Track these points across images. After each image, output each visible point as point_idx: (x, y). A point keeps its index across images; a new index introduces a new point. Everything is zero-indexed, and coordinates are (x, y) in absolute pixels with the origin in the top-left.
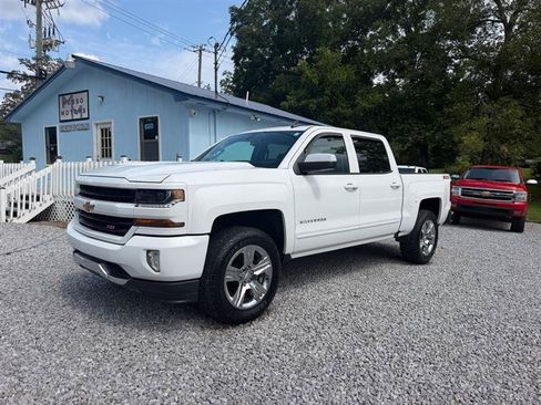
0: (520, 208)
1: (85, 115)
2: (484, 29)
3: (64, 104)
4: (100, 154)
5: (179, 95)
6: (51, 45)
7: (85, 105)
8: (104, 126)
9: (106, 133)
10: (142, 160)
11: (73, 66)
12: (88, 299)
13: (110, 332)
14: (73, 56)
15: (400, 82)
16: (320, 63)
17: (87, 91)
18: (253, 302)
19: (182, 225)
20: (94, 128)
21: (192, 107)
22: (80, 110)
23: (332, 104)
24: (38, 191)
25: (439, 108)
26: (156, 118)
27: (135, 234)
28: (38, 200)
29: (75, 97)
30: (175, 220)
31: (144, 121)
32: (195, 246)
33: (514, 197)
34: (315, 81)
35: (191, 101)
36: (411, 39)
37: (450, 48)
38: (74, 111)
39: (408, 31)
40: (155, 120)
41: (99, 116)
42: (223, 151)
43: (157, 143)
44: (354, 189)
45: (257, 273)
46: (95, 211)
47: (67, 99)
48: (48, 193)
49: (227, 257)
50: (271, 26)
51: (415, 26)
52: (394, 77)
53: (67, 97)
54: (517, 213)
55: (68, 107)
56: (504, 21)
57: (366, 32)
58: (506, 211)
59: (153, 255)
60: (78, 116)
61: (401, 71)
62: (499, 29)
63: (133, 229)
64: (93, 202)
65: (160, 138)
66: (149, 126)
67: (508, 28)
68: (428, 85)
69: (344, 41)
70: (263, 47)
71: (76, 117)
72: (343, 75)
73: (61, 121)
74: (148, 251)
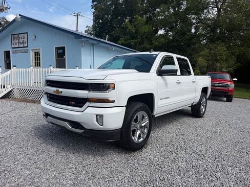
0: (231, 91)
1: (26, 45)
2: (208, 11)
3: (14, 39)
4: (34, 65)
5: (77, 36)
6: (3, 9)
7: (26, 40)
8: (36, 51)
9: (37, 54)
10: (56, 68)
11: (20, 20)
12: (52, 139)
13: (72, 157)
14: (20, 15)
15: (171, 33)
16: (136, 23)
17: (27, 33)
18: (142, 139)
19: (113, 102)
20: (31, 51)
21: (83, 42)
22: (23, 42)
23: (141, 43)
24: (4, 82)
25: (189, 46)
26: (64, 47)
27: (88, 107)
28: (4, 87)
29: (20, 36)
30: (111, 99)
31: (57, 49)
32: (119, 113)
33: (229, 86)
34: (134, 31)
35: (83, 39)
36: (177, 14)
37: (194, 18)
38: (19, 43)
39: (174, 10)
40: (63, 48)
41: (33, 45)
42: (111, 64)
43: (65, 59)
44: (180, 83)
45: (143, 125)
46: (63, 94)
47: (15, 36)
48: (9, 84)
49: (132, 117)
50: (111, 5)
51: (178, 8)
52: (168, 31)
53: (16, 36)
54: (230, 93)
55: (16, 41)
56: (217, 7)
57: (155, 9)
58: (226, 92)
59: (99, 118)
60: (22, 46)
61: (171, 29)
62: (215, 11)
63: (87, 104)
64: (60, 90)
65: (66, 57)
66: (61, 51)
67: (219, 11)
68: (184, 35)
69: (145, 13)
70: (108, 15)
71: (20, 46)
72: (146, 29)
73: (12, 48)
74: (97, 115)
